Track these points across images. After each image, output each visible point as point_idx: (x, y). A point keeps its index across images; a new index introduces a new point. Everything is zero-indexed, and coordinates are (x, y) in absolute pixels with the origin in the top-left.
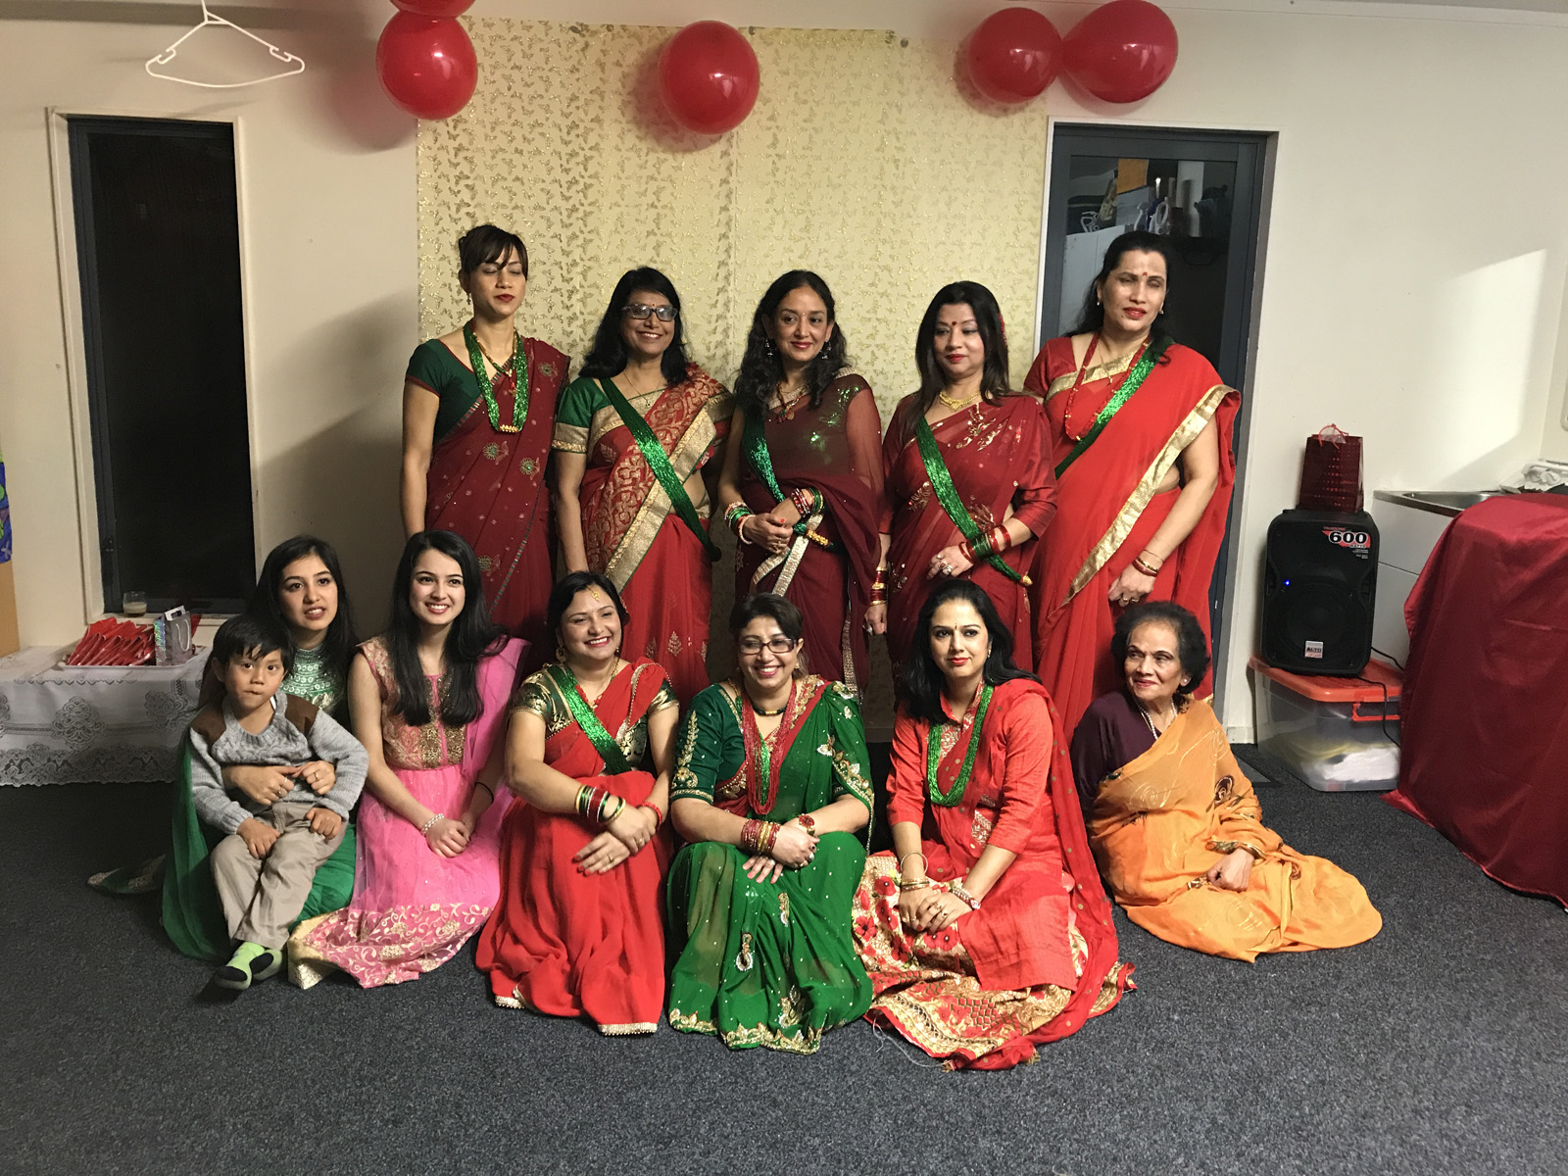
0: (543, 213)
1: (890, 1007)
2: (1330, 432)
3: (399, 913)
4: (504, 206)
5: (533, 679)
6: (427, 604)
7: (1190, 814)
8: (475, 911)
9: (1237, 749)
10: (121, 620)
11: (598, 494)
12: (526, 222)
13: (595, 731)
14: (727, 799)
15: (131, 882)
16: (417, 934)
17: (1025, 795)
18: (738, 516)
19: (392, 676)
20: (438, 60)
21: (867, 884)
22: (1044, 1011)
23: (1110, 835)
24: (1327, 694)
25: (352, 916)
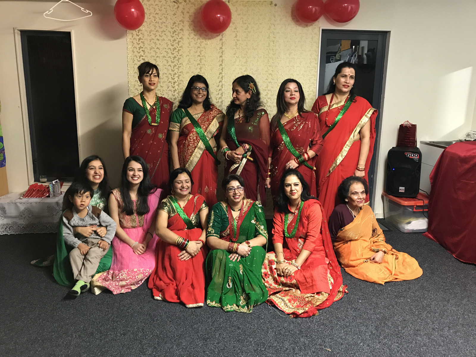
0: (166, 58)
1: (273, 299)
2: (406, 123)
3: (124, 272)
4: (154, 56)
5: (164, 200)
6: (132, 178)
7: (364, 240)
8: (148, 271)
9: (378, 220)
10: (39, 184)
11: (183, 144)
12: (160, 61)
13: (183, 216)
14: (224, 237)
15: (43, 263)
16: (130, 278)
17: (313, 234)
18: (226, 151)
19: (122, 200)
20: (133, 11)
21: (266, 262)
22: (320, 300)
23: (340, 247)
24: (406, 203)
25: (111, 273)
